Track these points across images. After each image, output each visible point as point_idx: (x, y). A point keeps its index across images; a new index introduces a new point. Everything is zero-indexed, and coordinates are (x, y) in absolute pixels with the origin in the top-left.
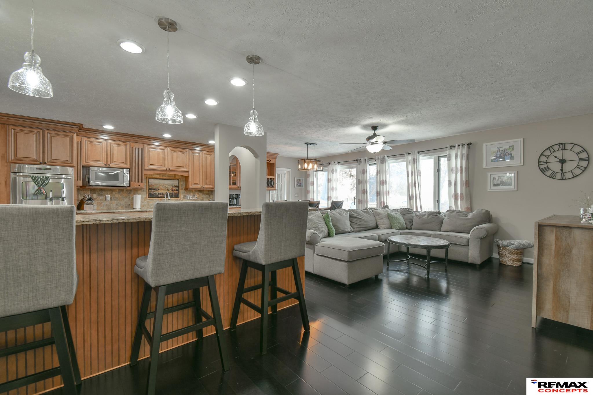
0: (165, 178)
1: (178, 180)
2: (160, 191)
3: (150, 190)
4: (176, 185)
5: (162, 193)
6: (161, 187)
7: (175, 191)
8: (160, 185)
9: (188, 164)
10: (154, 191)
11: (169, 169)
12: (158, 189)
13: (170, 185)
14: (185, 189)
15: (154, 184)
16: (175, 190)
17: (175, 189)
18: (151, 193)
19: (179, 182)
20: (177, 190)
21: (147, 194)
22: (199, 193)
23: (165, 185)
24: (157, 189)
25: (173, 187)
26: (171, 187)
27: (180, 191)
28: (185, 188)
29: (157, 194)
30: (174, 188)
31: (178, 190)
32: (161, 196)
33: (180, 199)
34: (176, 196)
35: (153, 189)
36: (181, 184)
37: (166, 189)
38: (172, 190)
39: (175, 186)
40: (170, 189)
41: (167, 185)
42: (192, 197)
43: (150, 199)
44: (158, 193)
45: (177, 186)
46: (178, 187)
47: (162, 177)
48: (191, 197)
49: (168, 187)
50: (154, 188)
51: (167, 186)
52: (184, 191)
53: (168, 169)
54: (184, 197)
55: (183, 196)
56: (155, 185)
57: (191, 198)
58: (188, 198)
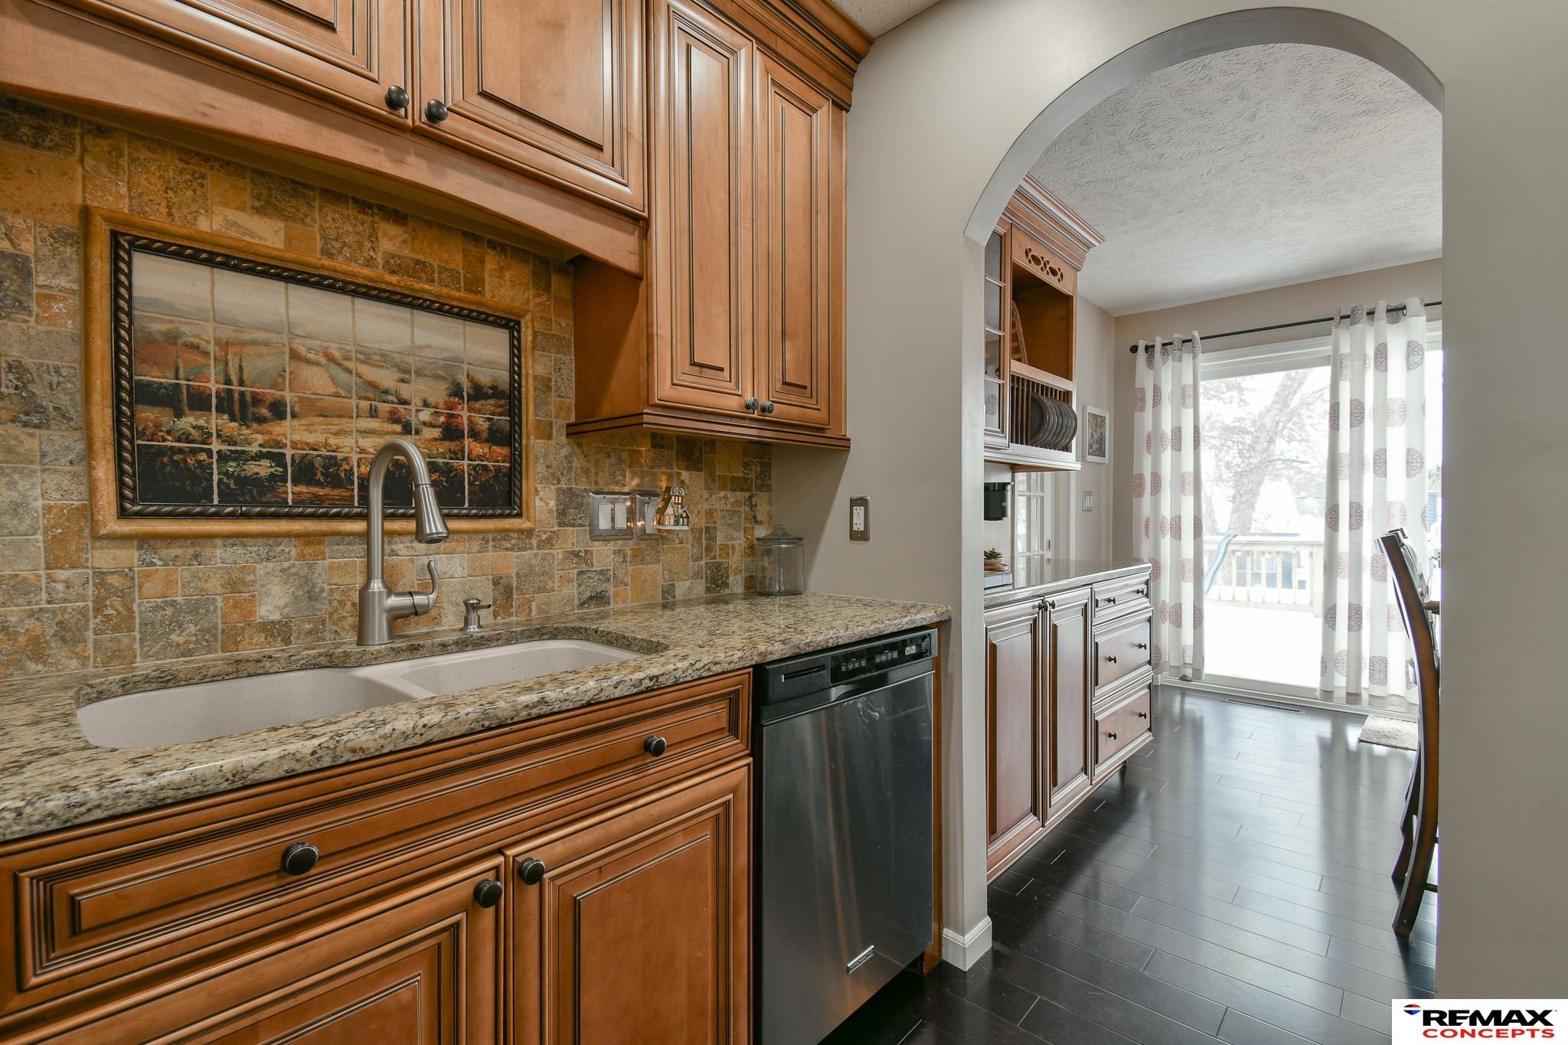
0: (362, 272)
1: (509, 323)
2: (293, 434)
3: (147, 415)
4: (485, 378)
5: (332, 462)
6: (318, 381)
7: (479, 449)
8: (295, 356)
9: (636, 128)
10: (215, 421)
11: (434, 115)
12: (278, 410)
13: (419, 374)
14: (574, 431)
15: (207, 334)
16: (474, 434)
17: (482, 424)
18: (162, 451)
19: (515, 350)
20: (494, 437)
21: (104, 471)
22: (685, 475)
23: (367, 360)
24: (257, 400)
25: (456, 391)
26: (438, 393)
27: (534, 445)
28: (573, 419)
29: (263, 469)
30: (464, 413)
31: (508, 437)
32: (316, 500)
33: (529, 533)
34: (494, 505)
35: (199, 402)
36: (540, 370)
37: (373, 413)
38: (451, 432)
39: (478, 393)
40: (425, 415)
41: (383, 360)
42: (631, 515)
43: (144, 540)
44: (278, 459)
45: (496, 392)
46: (510, 398)
47: (326, 253)
48: (621, 510)
49: (405, 391)
50: (213, 386)
51: (386, 378)
52: (564, 452)
53: (414, 115)
54: (562, 513)
55: (552, 503)
56: (224, 345)
57: (621, 523)
58: (604, 524)
